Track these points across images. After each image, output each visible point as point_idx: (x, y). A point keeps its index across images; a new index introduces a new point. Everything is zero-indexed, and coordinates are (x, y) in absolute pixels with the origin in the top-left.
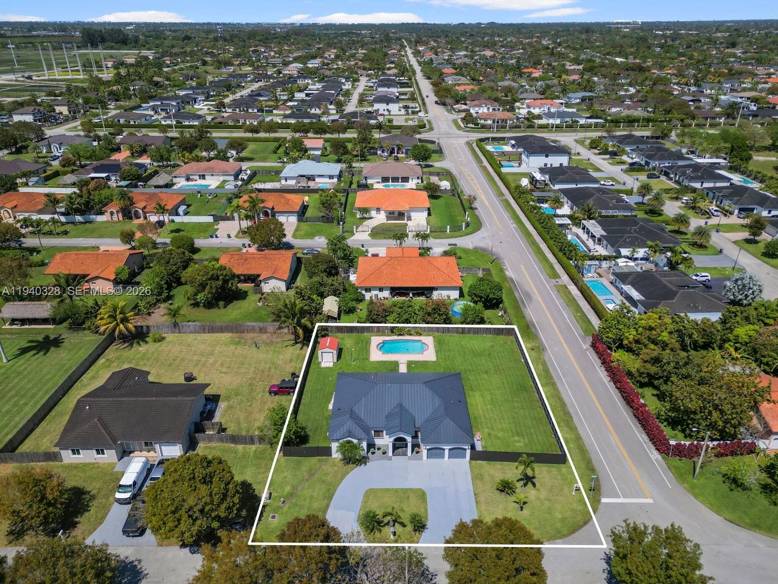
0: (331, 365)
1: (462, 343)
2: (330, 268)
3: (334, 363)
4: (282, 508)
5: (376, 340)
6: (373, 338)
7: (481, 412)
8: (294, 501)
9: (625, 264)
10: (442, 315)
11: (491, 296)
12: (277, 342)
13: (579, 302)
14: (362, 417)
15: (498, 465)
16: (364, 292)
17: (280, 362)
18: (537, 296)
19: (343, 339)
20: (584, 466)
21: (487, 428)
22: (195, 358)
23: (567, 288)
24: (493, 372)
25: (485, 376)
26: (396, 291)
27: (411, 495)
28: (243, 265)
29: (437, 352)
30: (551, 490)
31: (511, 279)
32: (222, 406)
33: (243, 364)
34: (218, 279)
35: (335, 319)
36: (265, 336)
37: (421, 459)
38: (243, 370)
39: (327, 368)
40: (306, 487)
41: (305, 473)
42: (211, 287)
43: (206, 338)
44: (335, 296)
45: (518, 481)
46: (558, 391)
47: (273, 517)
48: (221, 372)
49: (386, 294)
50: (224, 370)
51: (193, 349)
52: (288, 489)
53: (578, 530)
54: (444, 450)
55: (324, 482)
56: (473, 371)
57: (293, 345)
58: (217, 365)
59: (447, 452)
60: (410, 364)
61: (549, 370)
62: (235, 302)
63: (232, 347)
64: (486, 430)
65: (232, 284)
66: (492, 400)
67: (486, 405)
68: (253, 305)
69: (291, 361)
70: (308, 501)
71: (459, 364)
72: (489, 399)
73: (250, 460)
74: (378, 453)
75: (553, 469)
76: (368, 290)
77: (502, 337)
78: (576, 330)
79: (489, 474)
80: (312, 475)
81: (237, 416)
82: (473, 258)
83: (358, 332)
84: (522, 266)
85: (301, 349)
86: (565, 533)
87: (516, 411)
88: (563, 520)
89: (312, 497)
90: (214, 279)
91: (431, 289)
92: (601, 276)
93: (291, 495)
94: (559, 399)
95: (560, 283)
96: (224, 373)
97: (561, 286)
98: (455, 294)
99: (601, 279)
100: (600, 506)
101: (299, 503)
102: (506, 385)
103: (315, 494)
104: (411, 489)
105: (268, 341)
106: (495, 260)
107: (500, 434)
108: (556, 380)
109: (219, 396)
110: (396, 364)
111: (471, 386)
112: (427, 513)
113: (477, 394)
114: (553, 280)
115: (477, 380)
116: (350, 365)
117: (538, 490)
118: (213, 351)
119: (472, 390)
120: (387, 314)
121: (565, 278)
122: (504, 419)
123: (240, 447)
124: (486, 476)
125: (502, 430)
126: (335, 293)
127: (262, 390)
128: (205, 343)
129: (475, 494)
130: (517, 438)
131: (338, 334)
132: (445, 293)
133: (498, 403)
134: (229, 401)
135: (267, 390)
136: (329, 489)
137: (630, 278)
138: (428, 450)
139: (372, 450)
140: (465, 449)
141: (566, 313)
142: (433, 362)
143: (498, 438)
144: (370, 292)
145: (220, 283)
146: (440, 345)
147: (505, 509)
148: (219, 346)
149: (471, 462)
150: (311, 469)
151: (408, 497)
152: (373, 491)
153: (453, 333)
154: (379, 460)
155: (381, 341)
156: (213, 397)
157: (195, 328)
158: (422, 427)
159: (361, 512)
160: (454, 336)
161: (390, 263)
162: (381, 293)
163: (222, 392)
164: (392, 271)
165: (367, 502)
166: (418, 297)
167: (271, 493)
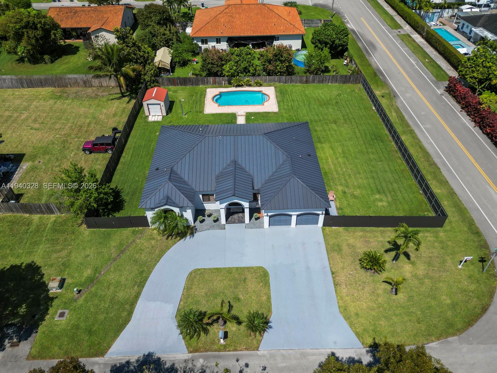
0: (160, 119)
1: (307, 92)
2: (164, 20)
3: (163, 117)
4: (75, 300)
5: (211, 92)
6: (209, 90)
7: (332, 167)
8: (93, 289)
9: (469, 10)
10: (284, 61)
12: (103, 96)
13: (425, 49)
14: (186, 179)
15: (359, 232)
16: (200, 44)
17: (102, 117)
18: (380, 45)
19: (175, 92)
20: (466, 229)
21: (341, 184)
22: (7, 113)
23: (411, 37)
24: (342, 121)
25: (334, 126)
26: (235, 42)
27: (249, 277)
28: (72, 18)
29: (279, 102)
30: (429, 264)
31: (353, 31)
32: (24, 167)
33: (59, 118)
34: (36, 28)
35: (168, 71)
36: (90, 90)
37: (261, 226)
38: (58, 126)
39: (154, 122)
40: (112, 269)
41: (113, 250)
42: (29, 37)
43: (24, 93)
44: (168, 47)
45: (386, 251)
46: (418, 139)
47: (62, 315)
48: (31, 129)
49: (223, 46)
50: (37, 126)
51: (7, 104)
52: (88, 272)
53: (476, 321)
54: (291, 216)
55: (136, 261)
56: (320, 121)
57: (119, 98)
58: (30, 120)
59: (294, 219)
60: (249, 116)
61: (403, 117)
62: (64, 57)
63: (51, 102)
64: (340, 188)
65: (55, 34)
66: (344, 152)
67: (337, 158)
68: (82, 60)
69: (115, 115)
70: (112, 288)
71: (304, 115)
72: (340, 151)
73: (45, 234)
74: (209, 221)
76: (204, 41)
77: (350, 85)
78: (427, 76)
79: (348, 245)
80: (122, 252)
81: (39, 178)
82: (313, 13)
83: (192, 85)
84: (362, 19)
85: (128, 102)
86: (460, 326)
87: (373, 163)
88: (454, 306)
89: (118, 283)
90: (31, 28)
91: (273, 38)
92: (444, 25)
93: (91, 281)
94: (421, 148)
95: (402, 32)
96: (35, 129)
97: (404, 35)
98: (296, 44)
99: (444, 27)
101: (100, 292)
102: (358, 134)
103: (123, 279)
104: (248, 268)
105: (93, 95)
106: (336, 14)
107: (357, 192)
108: (414, 128)
109: (24, 155)
110: (234, 116)
111: (319, 138)
112: (270, 302)
113: (326, 146)
114: (395, 30)
115: (325, 131)
116: (181, 118)
117: (413, 263)
118: (29, 106)
119: (320, 142)
120: (223, 62)
121: (407, 28)
122: (359, 173)
123: (36, 217)
124: (345, 248)
125: (359, 187)
126: (167, 44)
127: (76, 147)
128: (21, 98)
129: (333, 273)
130: (377, 196)
131: (170, 87)
132: (286, 43)
133: (350, 155)
134: (33, 162)
135: (81, 147)
136: (142, 272)
137: (481, 21)
138: (270, 217)
139: (200, 218)
140: (318, 215)
141: (414, 60)
142: (275, 113)
143: (355, 197)
144: (207, 43)
145: (39, 33)
146: (281, 96)
147: (373, 292)
148: (37, 100)
149: (324, 229)
150: (121, 244)
151: (245, 279)
152: (199, 272)
153: (296, 82)
154: (209, 229)
155: (218, 93)
156: (14, 158)
157: (12, 82)
158: (262, 189)
159: (182, 303)
160: (298, 86)
161: (227, 10)
162: (219, 44)
163: (27, 151)
164: (229, 19)
165: (191, 288)
166: (257, 49)
167: (64, 280)
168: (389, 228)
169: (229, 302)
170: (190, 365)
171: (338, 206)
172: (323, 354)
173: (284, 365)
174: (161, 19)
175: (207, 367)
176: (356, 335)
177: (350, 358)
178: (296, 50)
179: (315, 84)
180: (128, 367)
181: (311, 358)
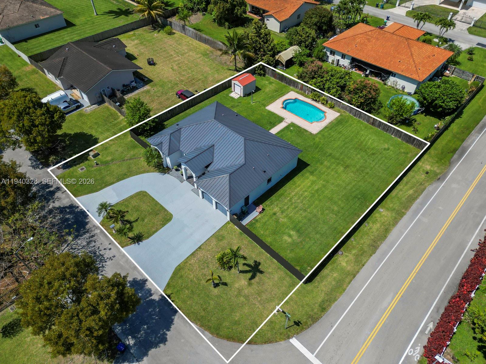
0: (237, 97)
1: (362, 132)
3: (240, 97)
5: (291, 95)
6: (291, 93)
7: (293, 194)
8: (103, 167)
11: (439, 102)
12: (227, 65)
16: (328, 53)
19: (270, 83)
20: (320, 300)
21: (281, 208)
22: (172, 53)
24: (354, 170)
26: (357, 63)
27: (161, 214)
29: (327, 128)
30: (260, 293)
32: (145, 89)
33: (190, 69)
35: (283, 65)
37: (199, 195)
38: (184, 73)
39: (232, 97)
40: (118, 164)
41: (128, 156)
43: (193, 43)
45: (245, 264)
47: (82, 169)
48: (172, 68)
49: (346, 62)
50: (176, 67)
51: (179, 47)
52: (109, 158)
54: (212, 199)
55: (130, 168)
58: (177, 63)
59: (214, 203)
60: (291, 126)
63: (199, 56)
64: (276, 209)
66: (317, 191)
67: (306, 191)
70: (108, 172)
71: (332, 147)
75: (288, 279)
76: (333, 53)
77: (411, 146)
80: (130, 159)
83: (286, 83)
87: (327, 212)
88: (236, 323)
89: (113, 172)
91: (389, 73)
93: (106, 163)
100: (282, 342)
101: (103, 171)
103: (116, 172)
104: (165, 210)
109: (152, 81)
110: (281, 120)
112: (154, 233)
113: (312, 178)
115: (328, 168)
116: (249, 104)
118: (187, 53)
120: (316, 76)
122: (306, 211)
124: (225, 242)
125: (290, 218)
128: (189, 46)
129: (200, 248)
130: (292, 233)
132: (401, 83)
133: (320, 196)
134: (151, 88)
138: (203, 192)
140: (226, 210)
142: (311, 134)
143: (277, 222)
144: (334, 55)
146: (336, 124)
148: (194, 51)
149: (229, 223)
150: (134, 155)
151: (158, 214)
152: (145, 194)
153: (364, 120)
154: (175, 177)
155: (294, 98)
156: (147, 80)
157: (192, 34)
158: (211, 172)
159: (122, 201)
160: (362, 123)
161: (370, 33)
162: (343, 60)
163: (156, 80)
164: (365, 42)
165: (133, 198)
166: (374, 77)
167: (99, 154)
168: (268, 254)
169: (138, 218)
170: (93, 229)
171: (257, 218)
172: (142, 276)
173: (122, 264)
174: (318, 22)
175: (97, 235)
176: (168, 284)
177: (150, 289)
178: (408, 93)
179: (380, 130)
180: (76, 209)
181: (136, 273)
